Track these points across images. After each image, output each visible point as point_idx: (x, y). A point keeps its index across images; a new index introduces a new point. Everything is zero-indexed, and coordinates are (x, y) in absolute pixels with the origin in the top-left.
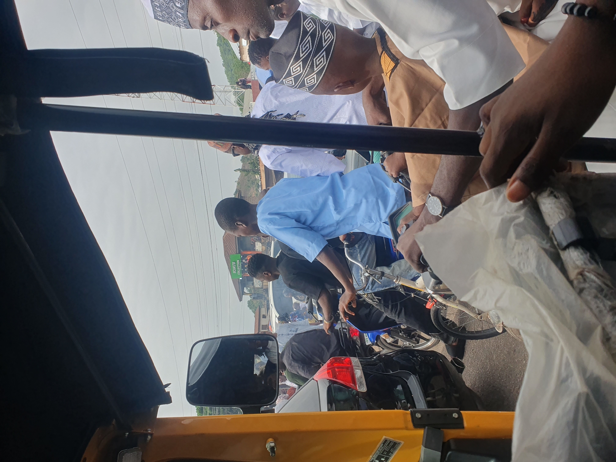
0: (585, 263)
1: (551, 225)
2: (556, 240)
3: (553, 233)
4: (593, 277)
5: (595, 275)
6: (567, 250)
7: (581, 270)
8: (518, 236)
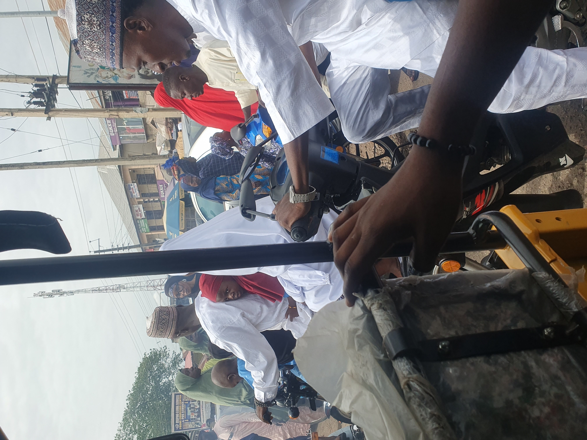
0: (410, 373)
1: (383, 335)
2: (388, 350)
3: (385, 343)
4: (416, 386)
6: (397, 360)
7: (407, 379)
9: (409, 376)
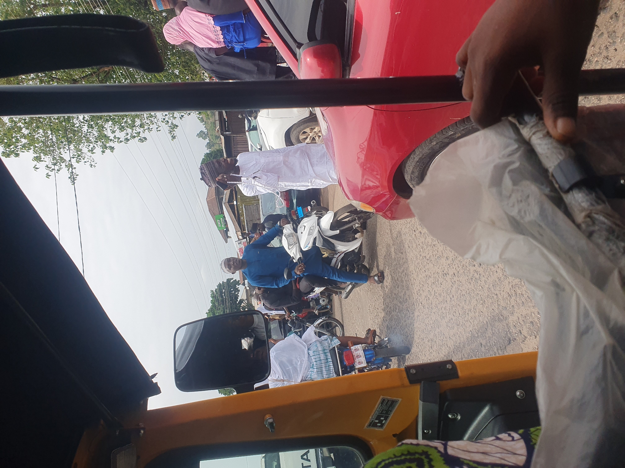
0: (592, 205)
1: (550, 167)
2: (557, 182)
3: (553, 176)
4: (602, 218)
5: (604, 216)
6: (571, 192)
7: (588, 212)
8: (515, 183)
9: (591, 208)
